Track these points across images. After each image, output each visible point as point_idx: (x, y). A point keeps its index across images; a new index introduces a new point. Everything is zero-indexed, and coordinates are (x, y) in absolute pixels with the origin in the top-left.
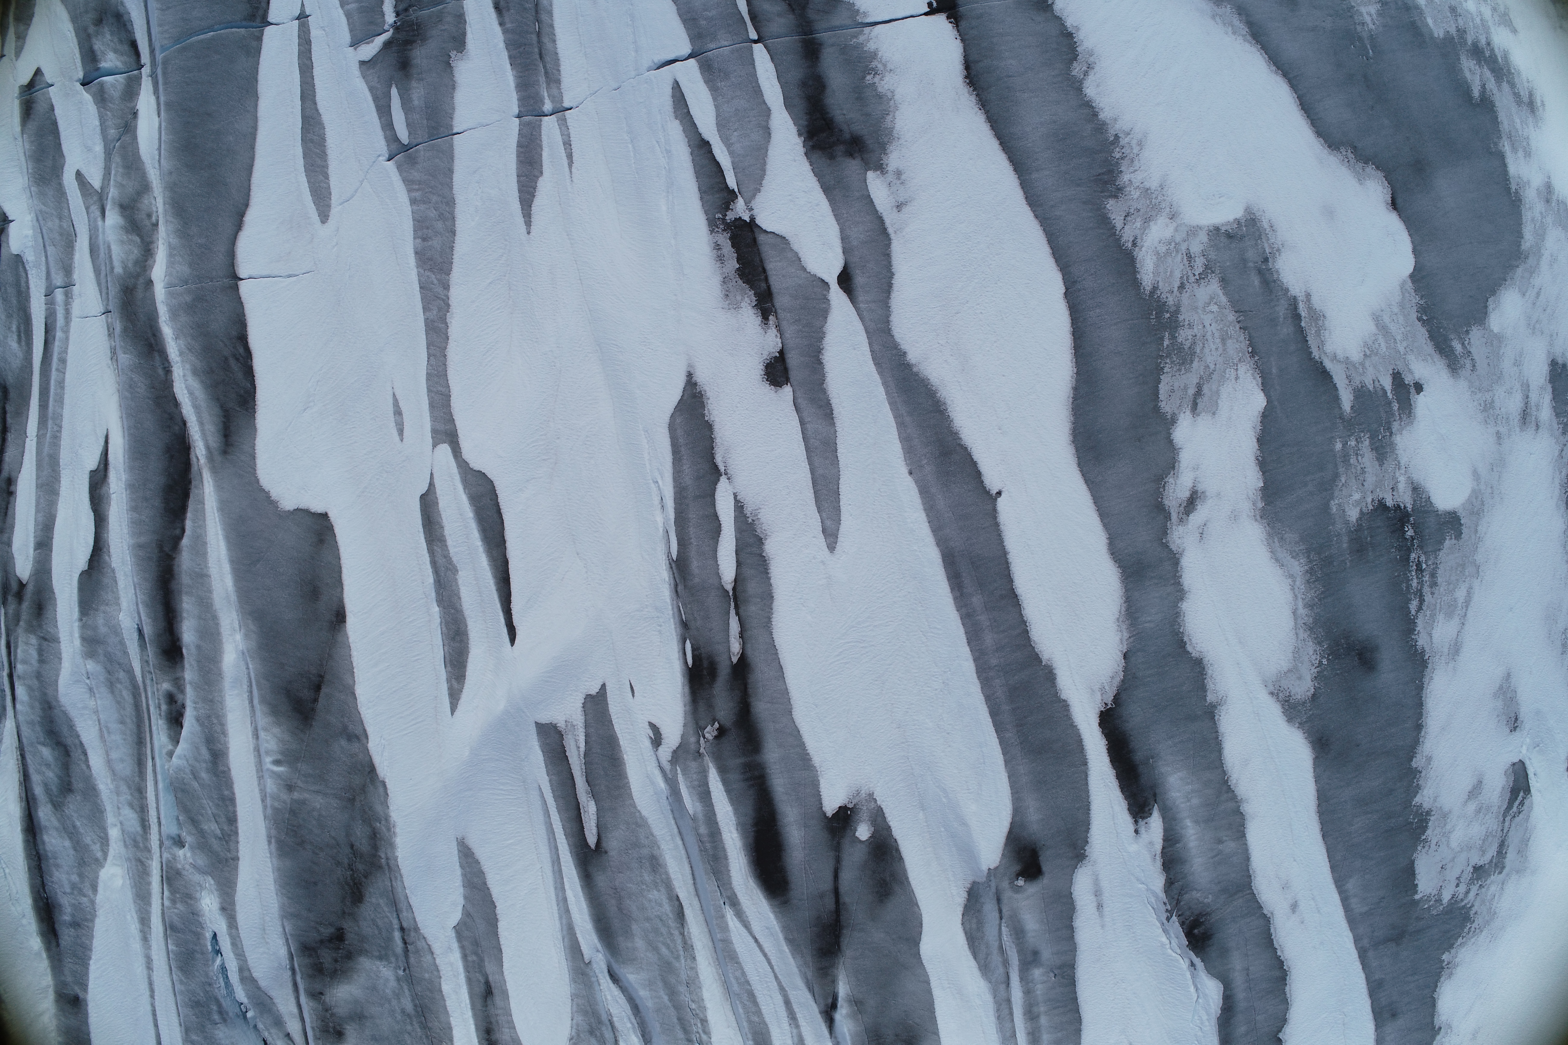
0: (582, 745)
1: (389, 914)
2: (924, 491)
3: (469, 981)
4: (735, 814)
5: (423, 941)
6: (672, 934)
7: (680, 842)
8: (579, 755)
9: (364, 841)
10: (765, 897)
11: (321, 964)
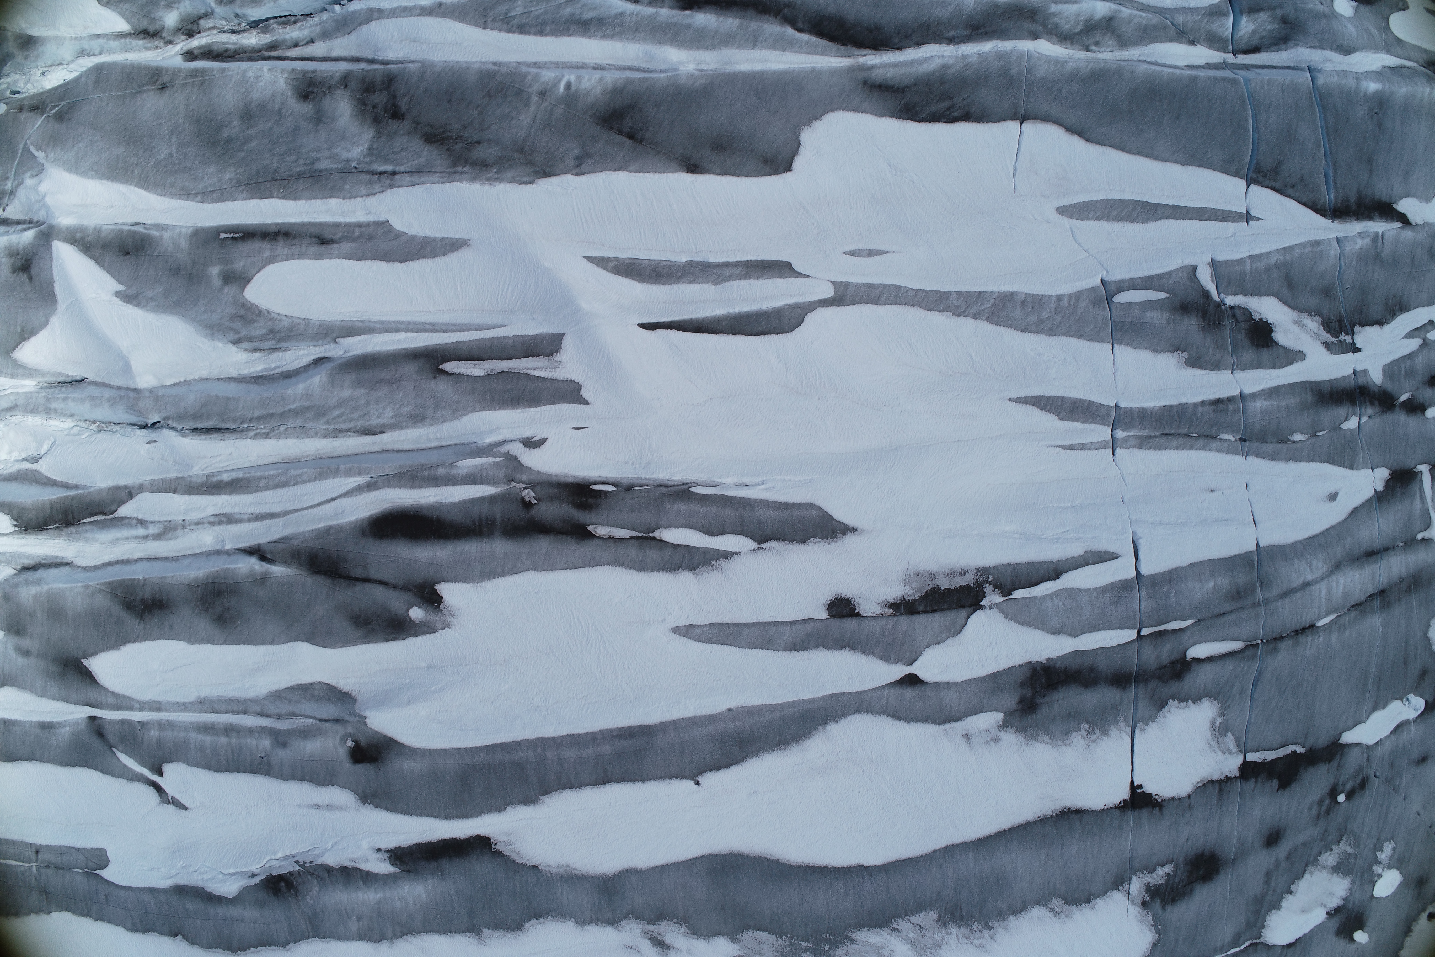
0: (536, 373)
1: (409, 164)
2: (711, 719)
3: (336, 225)
4: (451, 503)
5: (380, 190)
6: (350, 421)
7: (433, 445)
8: (528, 369)
9: (482, 155)
10: (371, 515)
11: (374, 92)
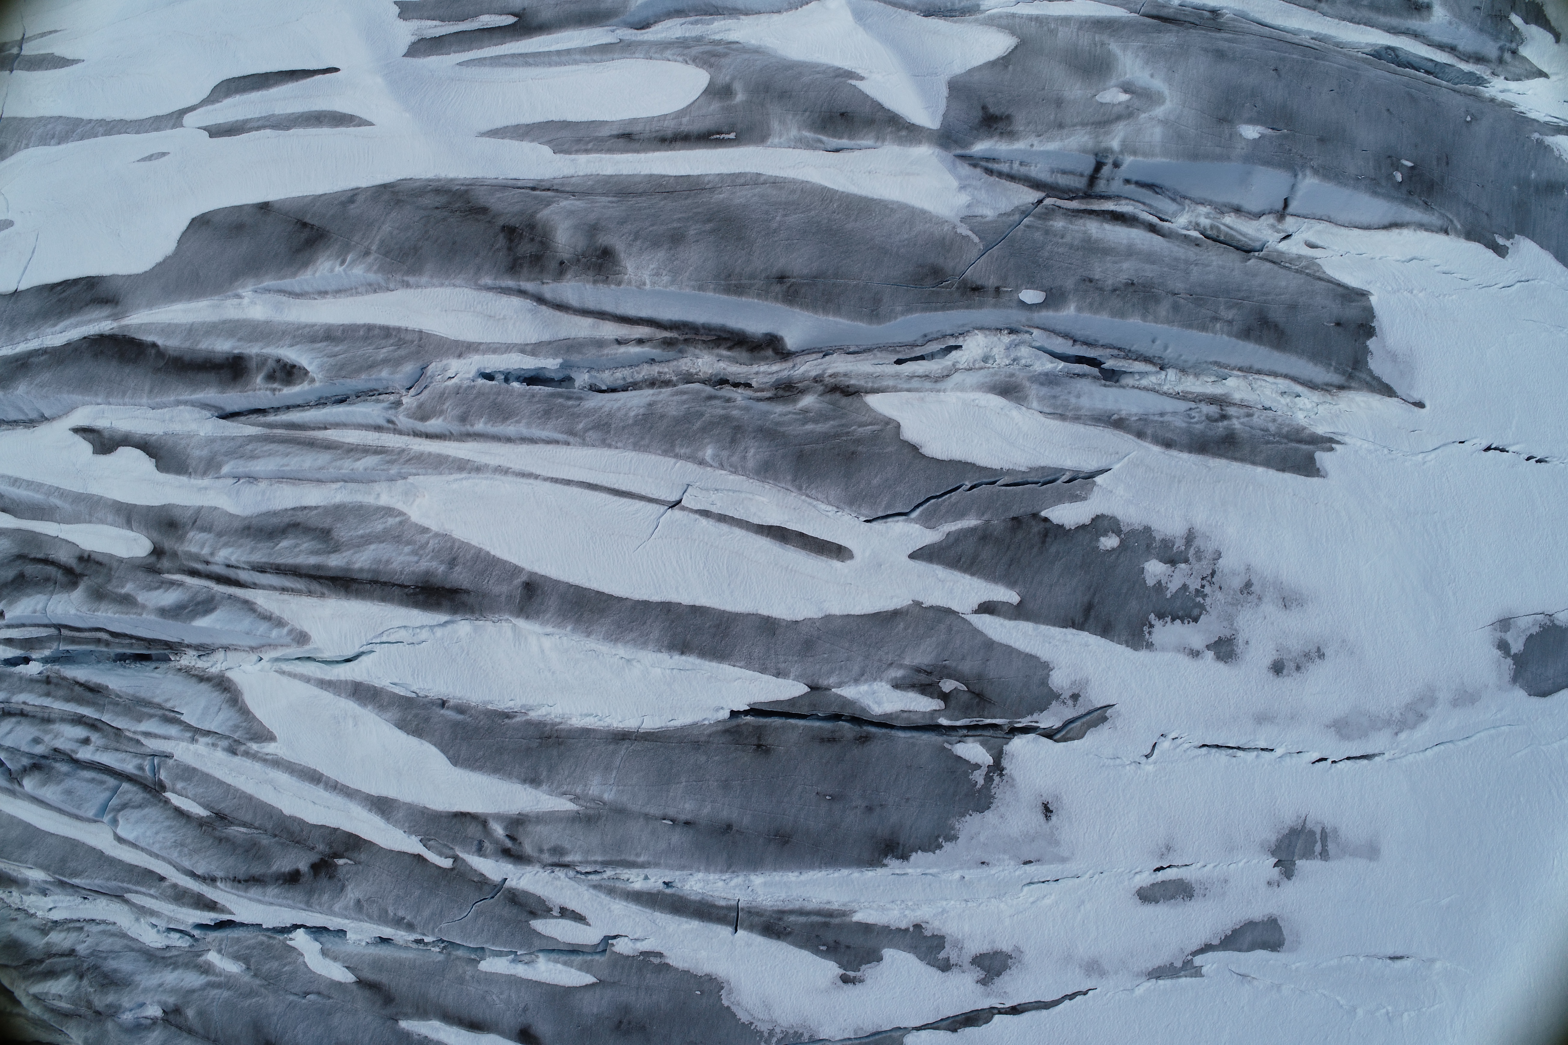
0: (435, 23)
3: (610, 151)
9: (437, 199)
11: (531, 256)
